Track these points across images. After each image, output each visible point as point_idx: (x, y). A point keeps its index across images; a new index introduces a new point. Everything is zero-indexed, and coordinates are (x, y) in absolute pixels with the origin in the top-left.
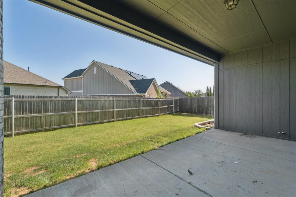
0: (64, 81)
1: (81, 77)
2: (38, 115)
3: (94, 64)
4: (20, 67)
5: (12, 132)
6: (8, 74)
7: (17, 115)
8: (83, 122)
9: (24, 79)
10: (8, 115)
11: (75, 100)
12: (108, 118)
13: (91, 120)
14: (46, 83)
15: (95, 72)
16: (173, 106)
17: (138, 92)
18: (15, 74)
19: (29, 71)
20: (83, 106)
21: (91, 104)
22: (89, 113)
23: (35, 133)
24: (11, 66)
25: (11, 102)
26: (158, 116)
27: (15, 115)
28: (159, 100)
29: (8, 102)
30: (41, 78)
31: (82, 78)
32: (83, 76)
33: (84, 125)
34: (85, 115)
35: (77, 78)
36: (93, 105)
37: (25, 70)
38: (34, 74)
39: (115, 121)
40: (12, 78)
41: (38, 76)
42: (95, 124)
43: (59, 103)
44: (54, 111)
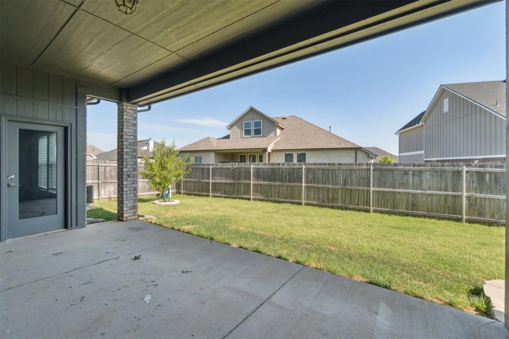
0: (398, 137)
1: (420, 124)
2: (269, 183)
3: (445, 93)
8: (313, 200)
13: (325, 200)
14: (341, 144)
15: (446, 109)
19: (331, 132)
20: (314, 177)
21: (325, 175)
22: (323, 188)
30: (338, 138)
31: (422, 126)
32: (425, 122)
33: (314, 205)
34: (317, 191)
35: (415, 128)
37: (327, 131)
43: (286, 171)
44: (281, 181)
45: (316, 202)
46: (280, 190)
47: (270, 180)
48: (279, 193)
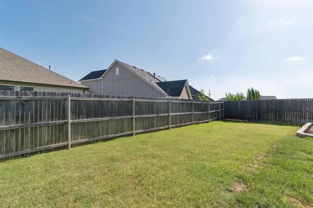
1: (100, 78)
2: (95, 120)
3: (116, 64)
4: (41, 66)
5: (69, 142)
6: (31, 73)
7: (73, 119)
8: (140, 129)
9: (48, 79)
10: (63, 119)
11: (132, 101)
12: (163, 125)
13: (147, 127)
14: (71, 83)
15: (117, 73)
16: (219, 111)
17: (170, 95)
18: (37, 73)
19: (51, 70)
20: (140, 109)
21: (147, 107)
22: (146, 118)
23: (93, 143)
24: (32, 64)
25: (66, 102)
26: (207, 122)
27: (71, 120)
28: (208, 104)
29: (62, 102)
30: (65, 78)
32: (103, 78)
33: (140, 133)
34: (142, 121)
35: (96, 80)
36: (149, 108)
37: (47, 69)
38: (57, 74)
39: (170, 127)
40: (35, 77)
41: (61, 75)
42: (151, 131)
43: (116, 104)
44: (111, 115)
45: (142, 131)
46: (110, 126)
47: (96, 116)
48: (107, 129)
